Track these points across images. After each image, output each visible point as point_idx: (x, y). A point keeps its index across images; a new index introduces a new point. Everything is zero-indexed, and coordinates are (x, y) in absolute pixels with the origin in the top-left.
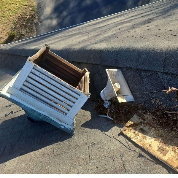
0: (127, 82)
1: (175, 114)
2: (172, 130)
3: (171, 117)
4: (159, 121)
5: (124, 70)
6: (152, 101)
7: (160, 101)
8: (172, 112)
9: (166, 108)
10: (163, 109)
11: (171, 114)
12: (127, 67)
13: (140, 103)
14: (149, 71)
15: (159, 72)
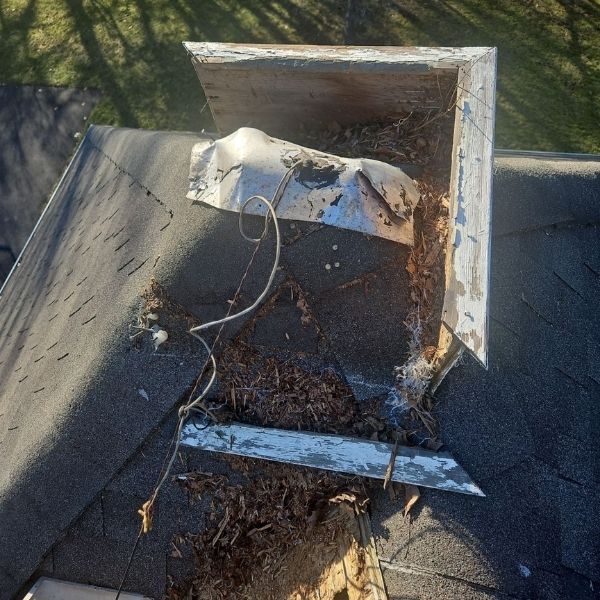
0: (90, 584)
1: (228, 523)
2: (259, 563)
3: (230, 541)
4: (227, 578)
5: (49, 568)
6: (174, 554)
7: (183, 536)
8: (222, 526)
9: (206, 533)
10: (206, 543)
11: (224, 533)
12: (44, 557)
13: (167, 586)
14: (90, 507)
15: (106, 486)
